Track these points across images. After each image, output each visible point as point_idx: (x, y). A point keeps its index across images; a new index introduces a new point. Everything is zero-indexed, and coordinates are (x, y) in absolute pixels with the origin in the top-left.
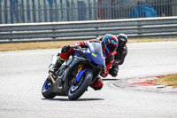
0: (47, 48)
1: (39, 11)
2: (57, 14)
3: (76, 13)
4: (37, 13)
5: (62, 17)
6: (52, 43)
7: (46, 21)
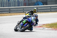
0: (7, 15)
1: (5, 4)
2: (11, 4)
3: (17, 4)
4: (4, 4)
5: (12, 6)
6: (9, 14)
7: (7, 7)
